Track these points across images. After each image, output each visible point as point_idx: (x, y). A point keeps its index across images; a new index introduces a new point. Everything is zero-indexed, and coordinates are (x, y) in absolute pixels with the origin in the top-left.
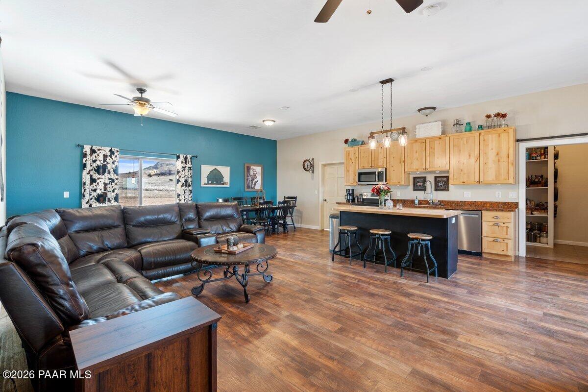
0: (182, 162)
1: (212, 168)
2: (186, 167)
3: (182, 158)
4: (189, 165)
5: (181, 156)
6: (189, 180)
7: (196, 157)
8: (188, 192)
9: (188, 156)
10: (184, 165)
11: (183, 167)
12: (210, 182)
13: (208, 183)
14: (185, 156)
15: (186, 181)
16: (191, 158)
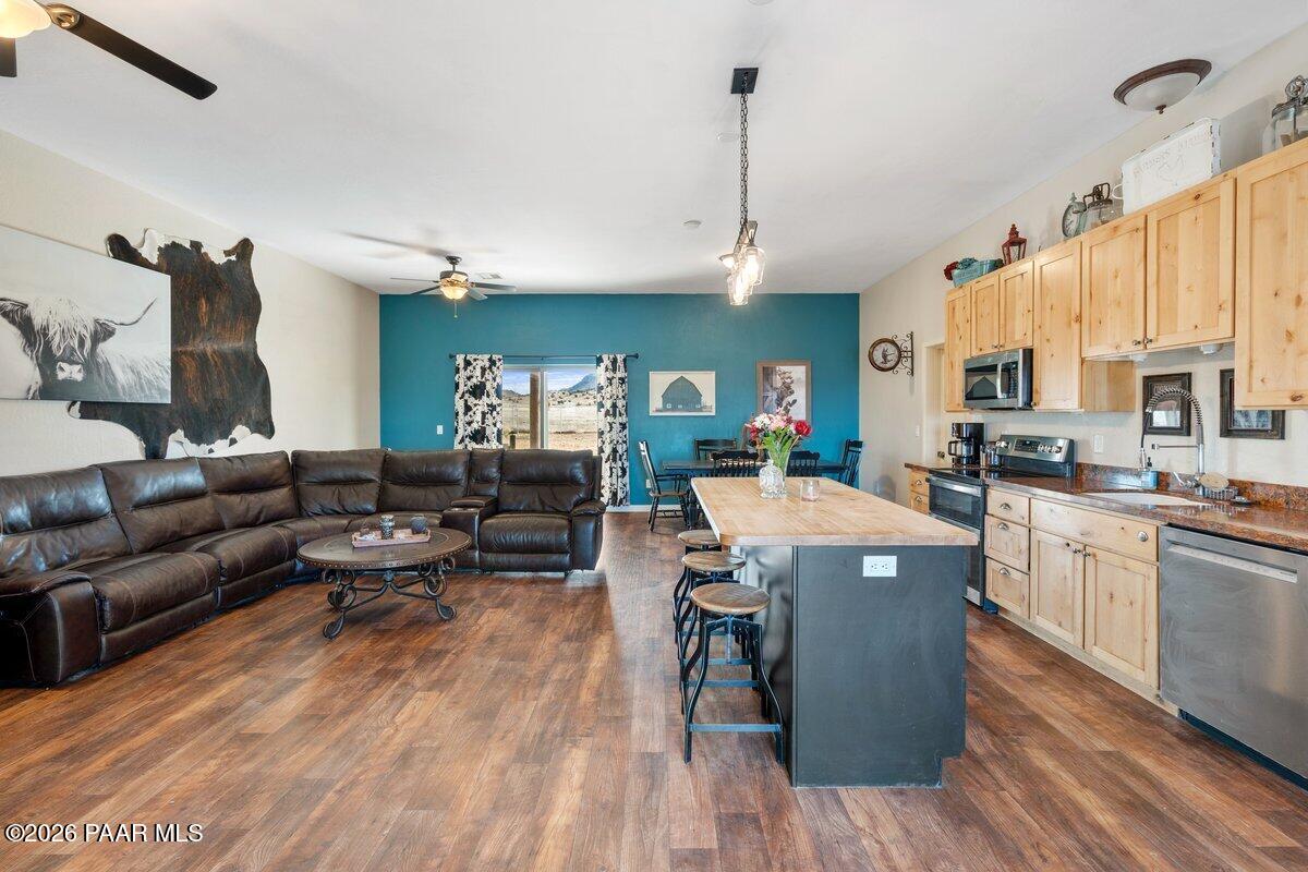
0: (607, 369)
1: (673, 376)
2: (613, 378)
3: (607, 362)
4: (620, 374)
5: (605, 357)
6: (620, 403)
7: (636, 356)
8: (617, 427)
9: (618, 356)
10: (610, 375)
11: (608, 379)
12: (669, 406)
13: (665, 409)
14: (611, 357)
15: (614, 406)
16: (625, 360)
